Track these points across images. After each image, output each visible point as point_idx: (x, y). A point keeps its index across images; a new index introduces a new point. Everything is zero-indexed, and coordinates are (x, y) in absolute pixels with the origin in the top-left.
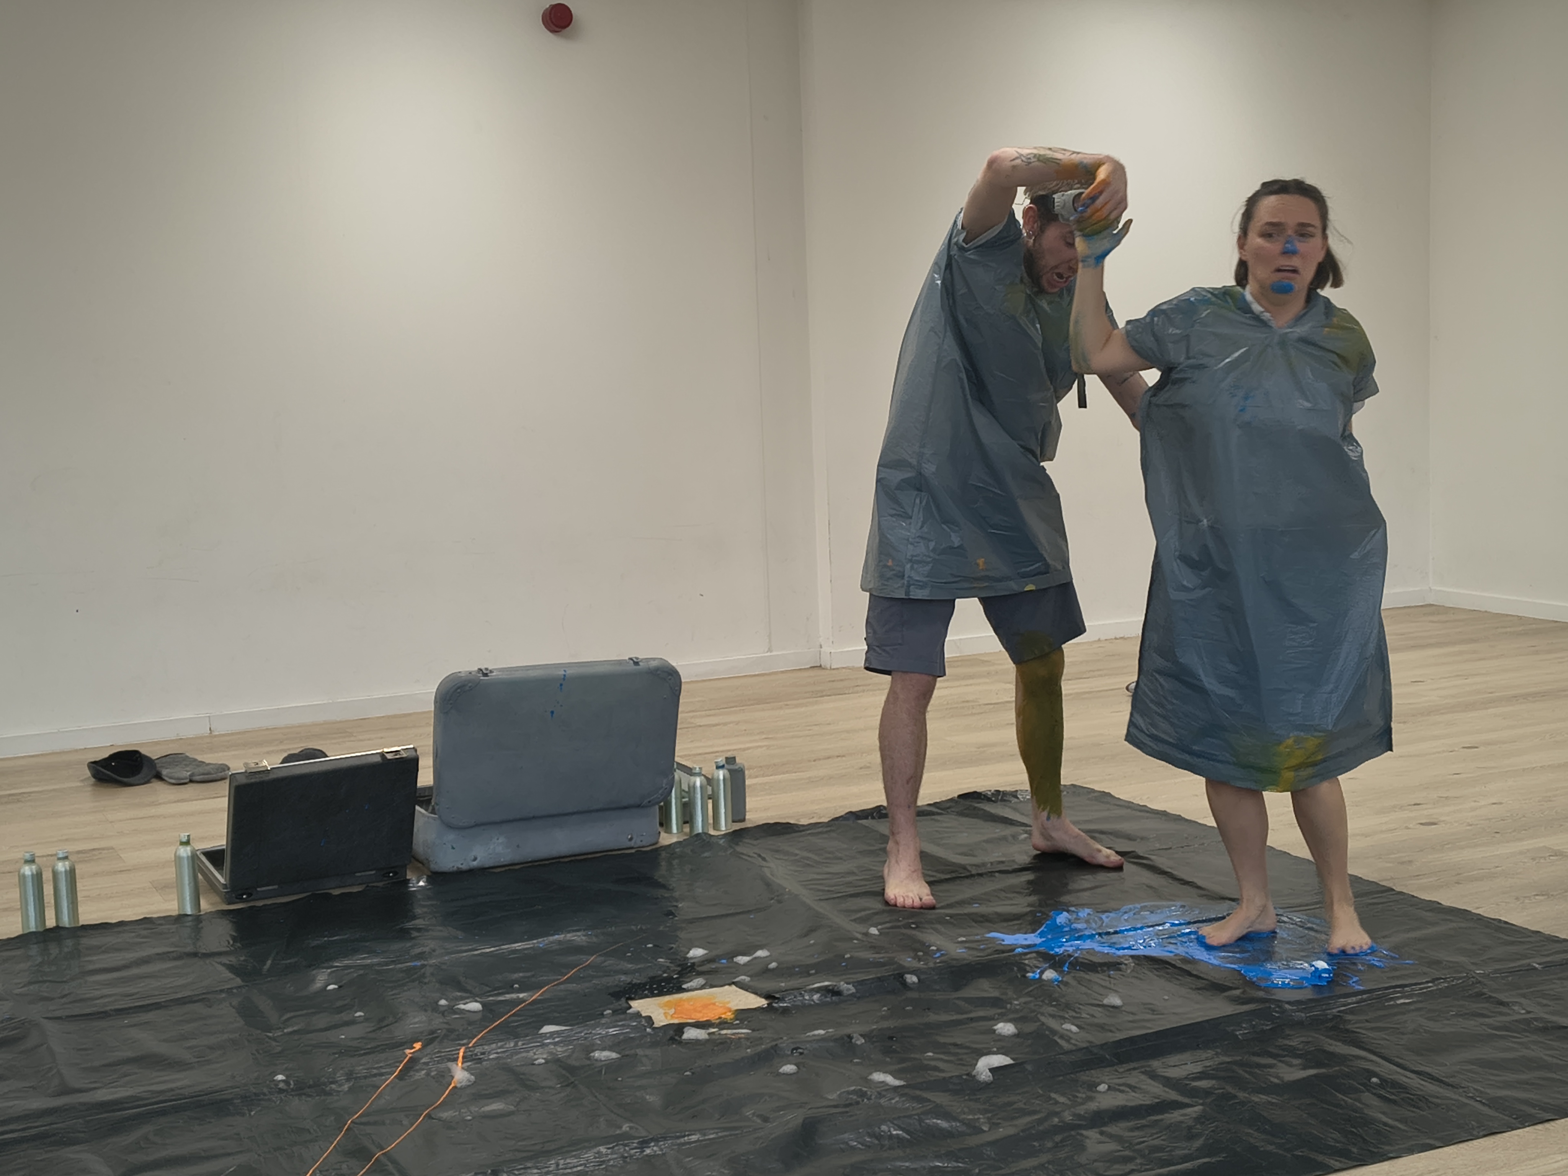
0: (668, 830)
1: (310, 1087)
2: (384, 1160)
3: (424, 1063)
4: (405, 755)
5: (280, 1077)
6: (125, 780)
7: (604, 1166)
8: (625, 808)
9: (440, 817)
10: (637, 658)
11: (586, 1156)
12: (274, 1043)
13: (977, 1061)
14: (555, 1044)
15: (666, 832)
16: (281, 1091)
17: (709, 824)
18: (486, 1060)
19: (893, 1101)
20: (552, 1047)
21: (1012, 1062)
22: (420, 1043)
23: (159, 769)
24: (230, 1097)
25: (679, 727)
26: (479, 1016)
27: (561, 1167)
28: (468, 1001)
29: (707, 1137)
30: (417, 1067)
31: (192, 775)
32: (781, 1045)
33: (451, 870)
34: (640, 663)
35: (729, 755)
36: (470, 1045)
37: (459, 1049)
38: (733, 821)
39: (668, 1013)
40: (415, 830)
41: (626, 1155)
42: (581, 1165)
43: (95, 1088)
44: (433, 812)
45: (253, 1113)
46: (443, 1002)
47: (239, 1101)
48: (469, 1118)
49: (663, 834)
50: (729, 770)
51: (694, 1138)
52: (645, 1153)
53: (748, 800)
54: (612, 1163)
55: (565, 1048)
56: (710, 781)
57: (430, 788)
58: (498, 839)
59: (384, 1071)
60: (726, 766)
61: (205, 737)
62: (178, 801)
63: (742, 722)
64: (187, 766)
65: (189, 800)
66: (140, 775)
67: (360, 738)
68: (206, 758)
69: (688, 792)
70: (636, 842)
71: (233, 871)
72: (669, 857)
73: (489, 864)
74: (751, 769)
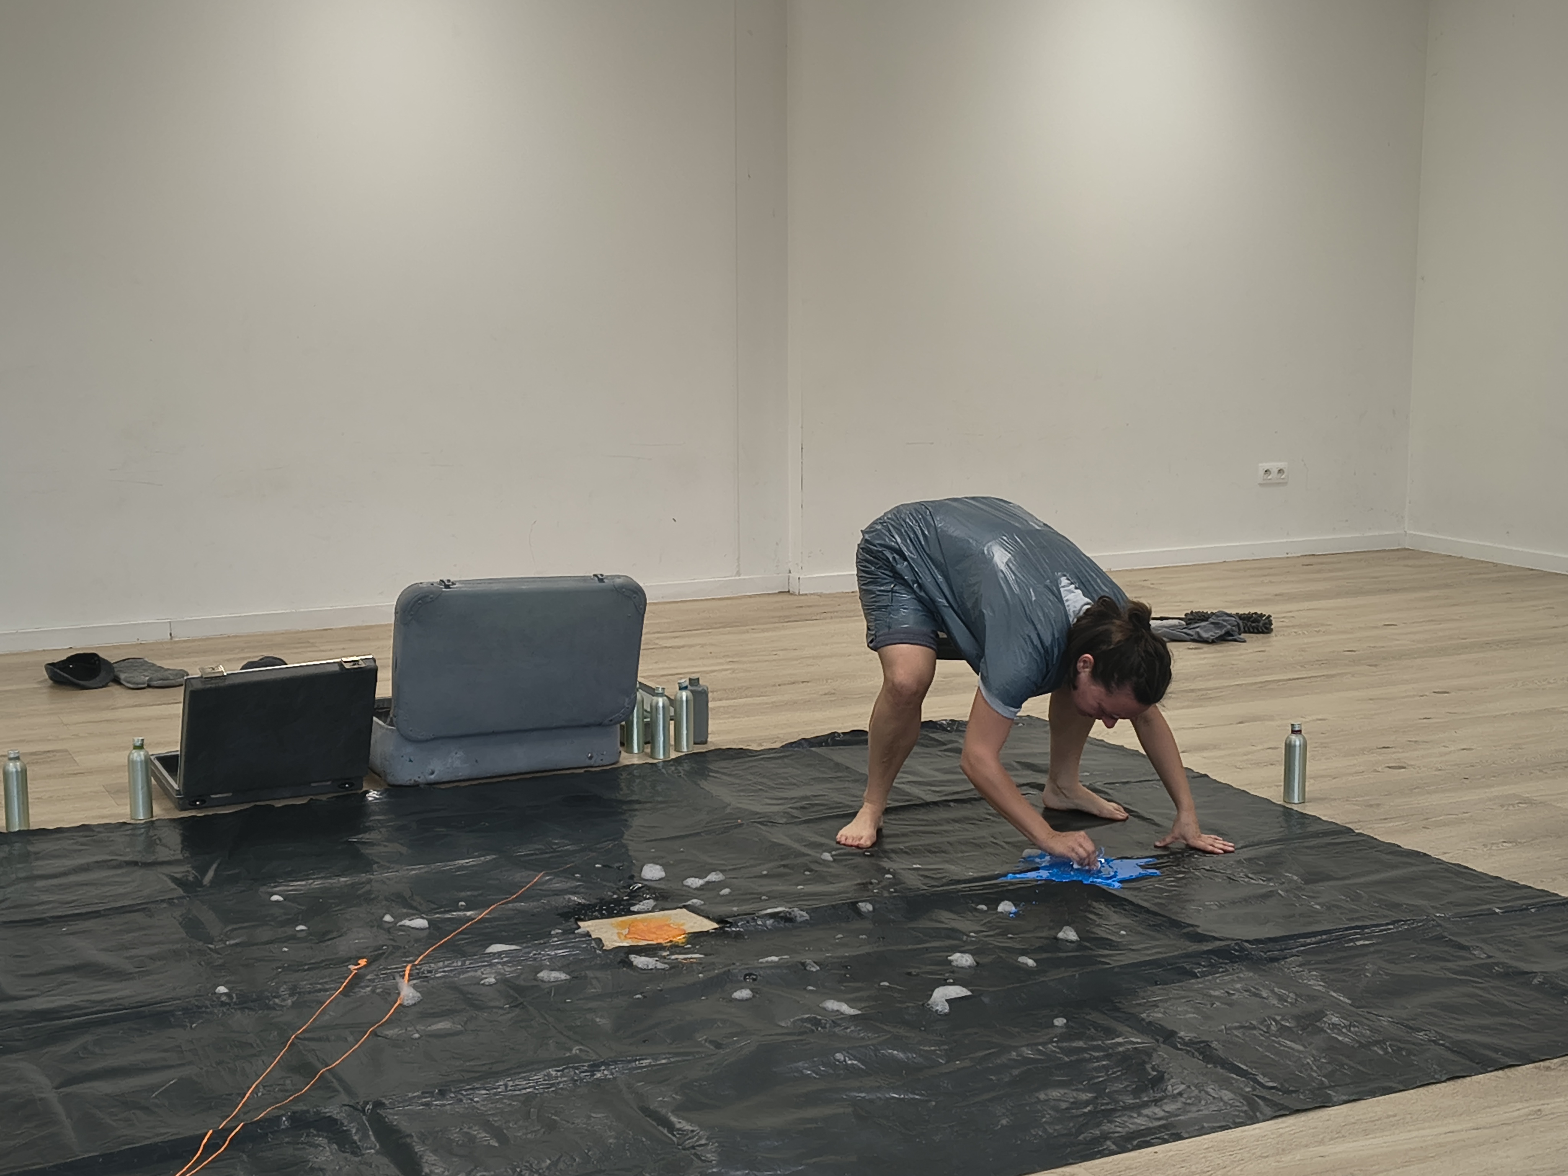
0: (630, 750)
1: (253, 1001)
2: (329, 1076)
3: (369, 980)
4: (363, 665)
5: (222, 989)
6: (82, 683)
7: (553, 1089)
8: (586, 726)
9: (398, 729)
10: (602, 575)
11: (536, 1077)
12: (215, 956)
13: (933, 991)
14: (504, 964)
15: (626, 752)
16: (223, 1004)
17: (670, 745)
18: (433, 979)
19: (848, 1030)
20: (500, 967)
21: (969, 993)
22: (365, 960)
23: (118, 672)
24: (172, 1008)
25: (642, 647)
26: (426, 933)
27: (509, 1088)
28: (414, 917)
29: (658, 1062)
30: (363, 984)
31: (150, 680)
32: (734, 971)
33: (408, 783)
34: (605, 580)
35: (694, 676)
36: (416, 963)
37: (405, 967)
38: (695, 743)
39: (622, 934)
40: (372, 742)
41: (576, 1078)
42: (530, 1087)
43: (30, 997)
44: (391, 724)
45: (194, 1025)
46: (388, 918)
47: (180, 1013)
48: (417, 1036)
49: (624, 754)
50: (692, 691)
51: (645, 1062)
52: (595, 1077)
53: (710, 722)
54: (561, 1086)
55: (513, 969)
56: (672, 702)
57: (388, 700)
58: (456, 753)
59: (327, 987)
60: (689, 687)
61: (166, 643)
62: (136, 706)
63: (703, 646)
64: (145, 670)
65: (146, 705)
66: (98, 679)
67: (322, 648)
68: (166, 664)
69: (651, 712)
70: (596, 761)
71: (186, 777)
72: (630, 777)
73: (447, 778)
74: (714, 692)
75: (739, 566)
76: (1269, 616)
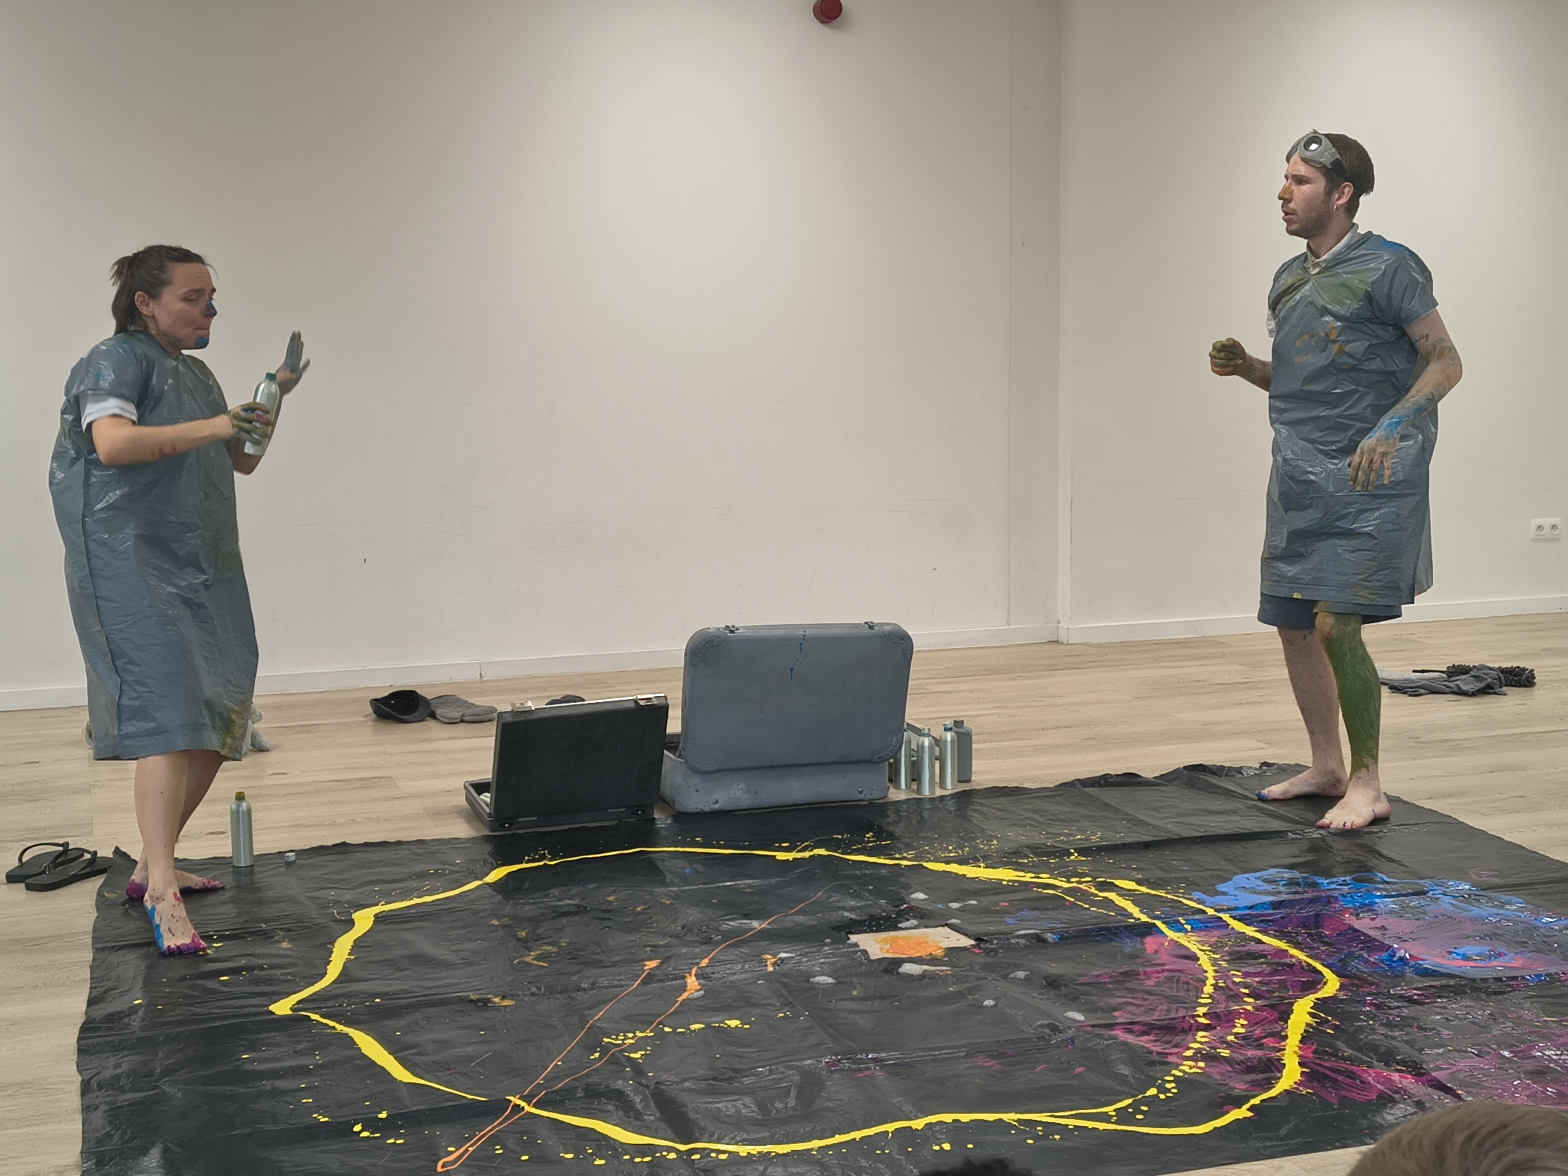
0: (897, 786)
1: (559, 992)
3: (660, 980)
4: (656, 702)
6: (403, 717)
8: (857, 762)
9: (686, 761)
15: (895, 788)
16: (533, 994)
17: (936, 784)
18: (716, 979)
22: (656, 961)
23: (433, 709)
25: (911, 692)
30: (654, 983)
31: (463, 716)
33: (695, 811)
34: (875, 627)
35: (958, 719)
36: (702, 964)
37: (693, 967)
38: (959, 782)
39: (884, 948)
40: (663, 772)
44: (680, 757)
49: (892, 790)
50: (957, 733)
53: (974, 763)
56: (937, 742)
57: (678, 736)
58: (738, 785)
59: (622, 983)
60: (954, 729)
61: (475, 682)
62: (449, 739)
63: (971, 691)
64: (458, 707)
65: (459, 738)
66: (416, 714)
67: (619, 688)
68: (476, 701)
69: (917, 752)
70: (867, 795)
71: (497, 801)
72: (897, 812)
73: (729, 807)
74: (978, 734)
75: (1008, 615)
76: (1532, 670)
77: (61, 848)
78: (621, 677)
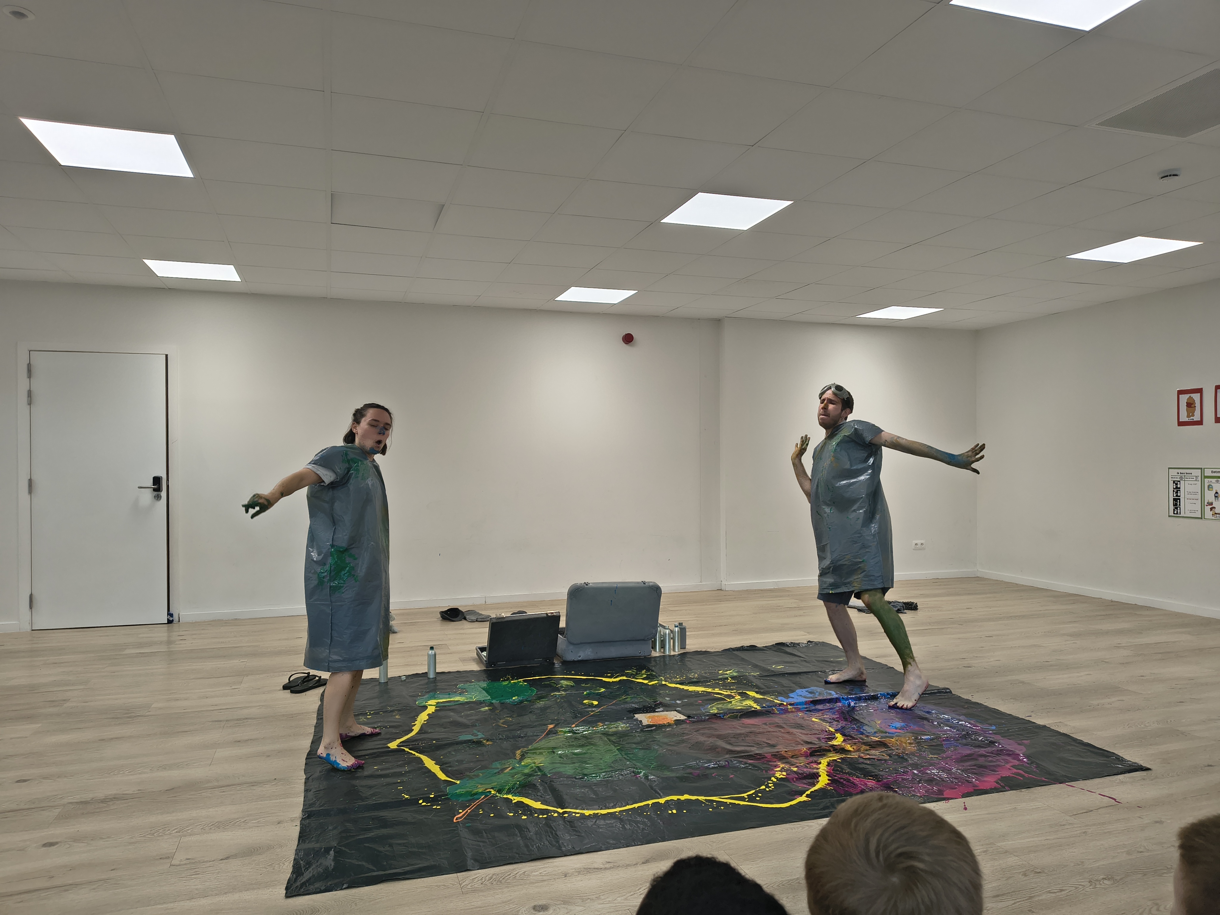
0: (655, 650)
3: (554, 733)
4: (555, 615)
6: (453, 619)
8: (638, 640)
9: (567, 639)
10: (645, 581)
15: (654, 651)
17: (671, 649)
22: (554, 725)
23: (465, 615)
25: (660, 610)
30: (552, 734)
31: (476, 619)
33: (571, 660)
34: (646, 583)
35: (680, 622)
36: (572, 727)
38: (681, 649)
39: (649, 720)
40: (558, 644)
44: (565, 637)
49: (653, 652)
50: (680, 628)
53: (687, 641)
56: (672, 631)
57: (564, 628)
58: (590, 649)
59: (539, 734)
60: (679, 626)
61: (483, 605)
62: (471, 628)
63: (686, 610)
64: (475, 615)
65: (475, 628)
66: (458, 618)
67: (540, 608)
68: (482, 613)
69: (664, 636)
70: (642, 654)
71: (489, 655)
72: (655, 661)
73: (586, 659)
74: (689, 628)
75: (701, 579)
76: (917, 603)
77: (307, 675)
78: (542, 603)
